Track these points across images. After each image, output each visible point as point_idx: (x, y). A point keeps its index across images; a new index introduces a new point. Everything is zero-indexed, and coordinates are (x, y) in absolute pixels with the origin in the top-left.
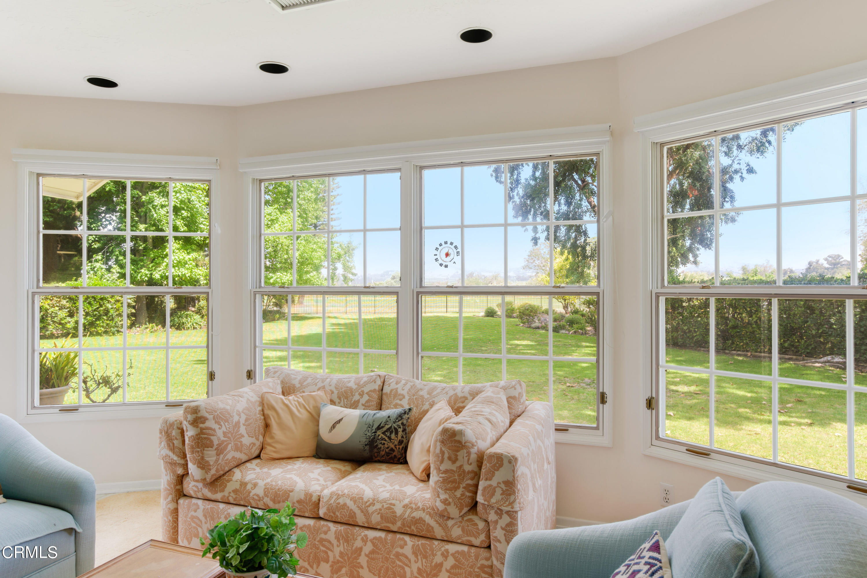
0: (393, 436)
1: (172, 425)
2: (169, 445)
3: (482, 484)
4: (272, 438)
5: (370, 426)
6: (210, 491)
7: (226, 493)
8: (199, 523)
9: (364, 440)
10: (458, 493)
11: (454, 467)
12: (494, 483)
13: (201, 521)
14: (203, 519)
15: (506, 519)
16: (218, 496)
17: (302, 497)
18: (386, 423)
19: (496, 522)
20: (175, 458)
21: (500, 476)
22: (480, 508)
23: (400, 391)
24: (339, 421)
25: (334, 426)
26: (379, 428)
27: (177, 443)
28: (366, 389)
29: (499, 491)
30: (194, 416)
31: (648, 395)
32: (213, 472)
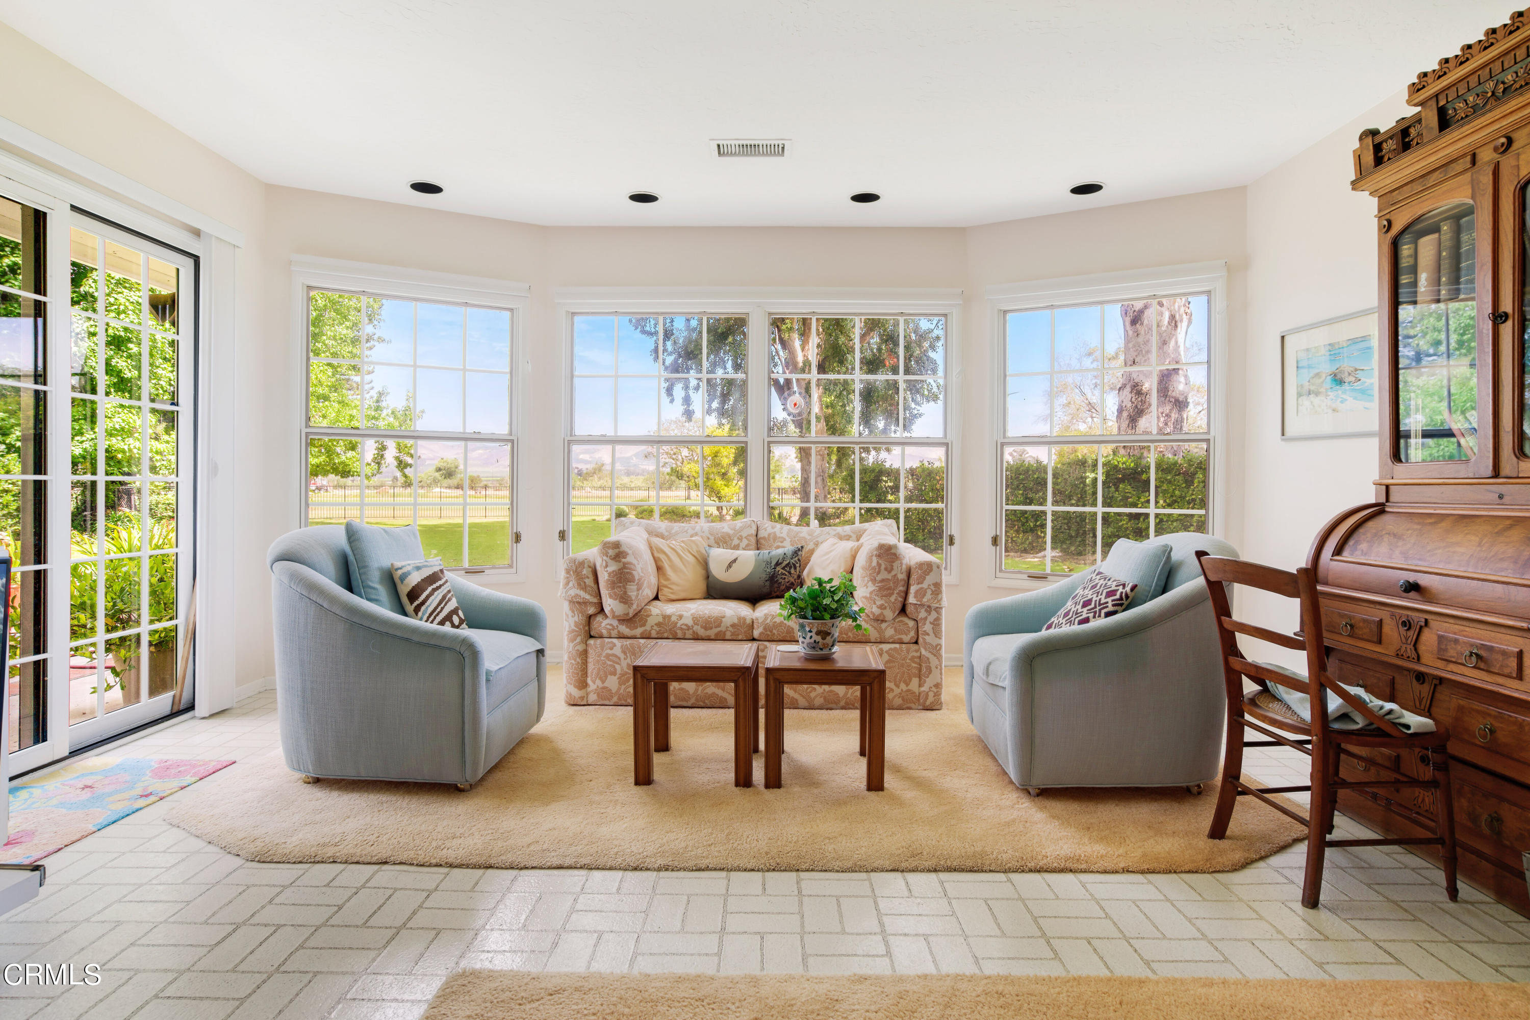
0: (792, 571)
1: (582, 564)
2: (579, 584)
3: (913, 589)
4: (668, 579)
5: (768, 563)
6: (627, 627)
7: (648, 627)
8: (617, 660)
9: (764, 576)
10: (893, 599)
11: (889, 577)
12: (925, 585)
13: (619, 658)
14: (622, 656)
15: (934, 615)
16: (638, 631)
17: (736, 621)
18: (784, 559)
19: (926, 618)
20: (588, 597)
21: (929, 580)
22: (909, 609)
23: (778, 535)
24: (735, 561)
25: (730, 566)
26: (777, 564)
27: (590, 581)
28: (744, 534)
29: (929, 592)
30: (617, 551)
31: (993, 534)
32: (635, 606)
